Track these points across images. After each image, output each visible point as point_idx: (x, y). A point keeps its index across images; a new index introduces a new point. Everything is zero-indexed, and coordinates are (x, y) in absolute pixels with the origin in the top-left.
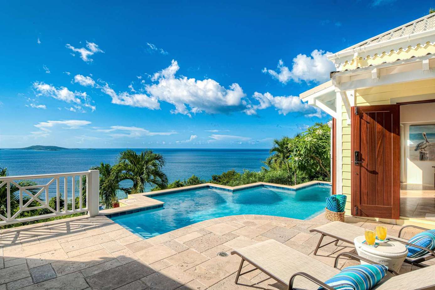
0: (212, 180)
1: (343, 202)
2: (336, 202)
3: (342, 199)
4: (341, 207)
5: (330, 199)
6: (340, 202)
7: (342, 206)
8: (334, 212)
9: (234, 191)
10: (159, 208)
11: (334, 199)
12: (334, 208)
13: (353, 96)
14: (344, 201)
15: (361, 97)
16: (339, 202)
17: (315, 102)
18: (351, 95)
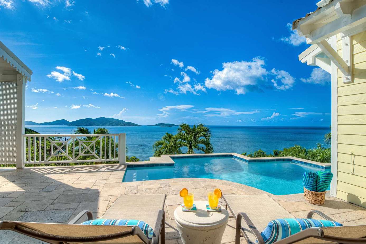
0: (273, 155)
1: (324, 180)
2: (313, 178)
3: (323, 177)
4: (321, 186)
5: (306, 175)
6: (320, 179)
7: (321, 184)
8: (309, 190)
9: (250, 161)
10: (170, 166)
11: (310, 175)
12: (309, 185)
13: (348, 45)
14: (327, 178)
15: (359, 44)
16: (318, 179)
17: (314, 61)
18: (347, 45)
